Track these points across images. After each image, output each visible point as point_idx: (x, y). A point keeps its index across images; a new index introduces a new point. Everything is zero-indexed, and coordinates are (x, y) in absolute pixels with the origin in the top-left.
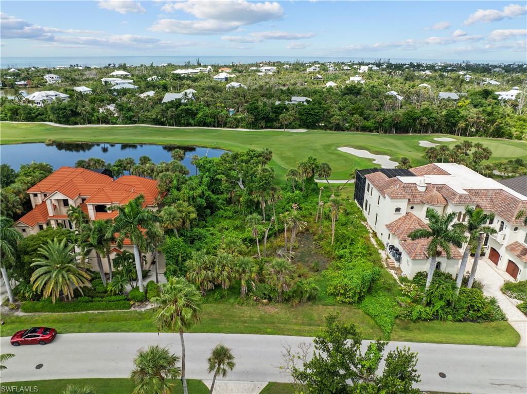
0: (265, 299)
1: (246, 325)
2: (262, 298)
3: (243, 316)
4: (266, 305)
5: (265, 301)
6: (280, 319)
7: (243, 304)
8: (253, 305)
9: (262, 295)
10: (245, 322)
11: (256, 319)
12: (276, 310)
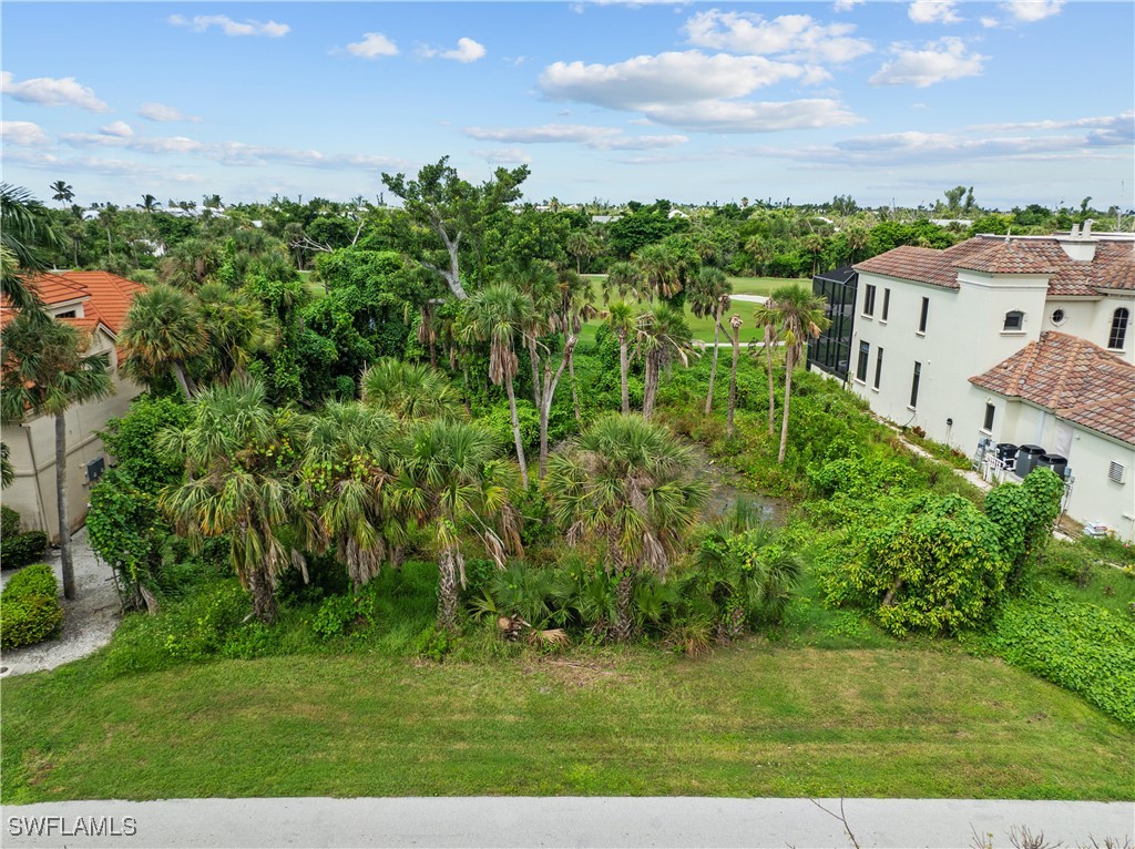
0: (551, 626)
1: (461, 746)
2: (537, 622)
3: (444, 708)
4: (557, 653)
5: (552, 635)
6: (633, 713)
7: (447, 650)
8: (495, 656)
9: (539, 607)
10: (456, 734)
11: (511, 718)
12: (608, 674)
